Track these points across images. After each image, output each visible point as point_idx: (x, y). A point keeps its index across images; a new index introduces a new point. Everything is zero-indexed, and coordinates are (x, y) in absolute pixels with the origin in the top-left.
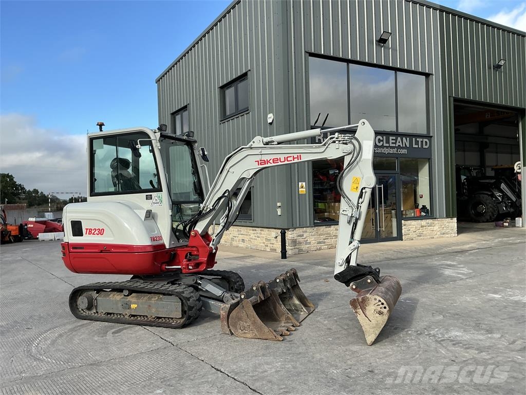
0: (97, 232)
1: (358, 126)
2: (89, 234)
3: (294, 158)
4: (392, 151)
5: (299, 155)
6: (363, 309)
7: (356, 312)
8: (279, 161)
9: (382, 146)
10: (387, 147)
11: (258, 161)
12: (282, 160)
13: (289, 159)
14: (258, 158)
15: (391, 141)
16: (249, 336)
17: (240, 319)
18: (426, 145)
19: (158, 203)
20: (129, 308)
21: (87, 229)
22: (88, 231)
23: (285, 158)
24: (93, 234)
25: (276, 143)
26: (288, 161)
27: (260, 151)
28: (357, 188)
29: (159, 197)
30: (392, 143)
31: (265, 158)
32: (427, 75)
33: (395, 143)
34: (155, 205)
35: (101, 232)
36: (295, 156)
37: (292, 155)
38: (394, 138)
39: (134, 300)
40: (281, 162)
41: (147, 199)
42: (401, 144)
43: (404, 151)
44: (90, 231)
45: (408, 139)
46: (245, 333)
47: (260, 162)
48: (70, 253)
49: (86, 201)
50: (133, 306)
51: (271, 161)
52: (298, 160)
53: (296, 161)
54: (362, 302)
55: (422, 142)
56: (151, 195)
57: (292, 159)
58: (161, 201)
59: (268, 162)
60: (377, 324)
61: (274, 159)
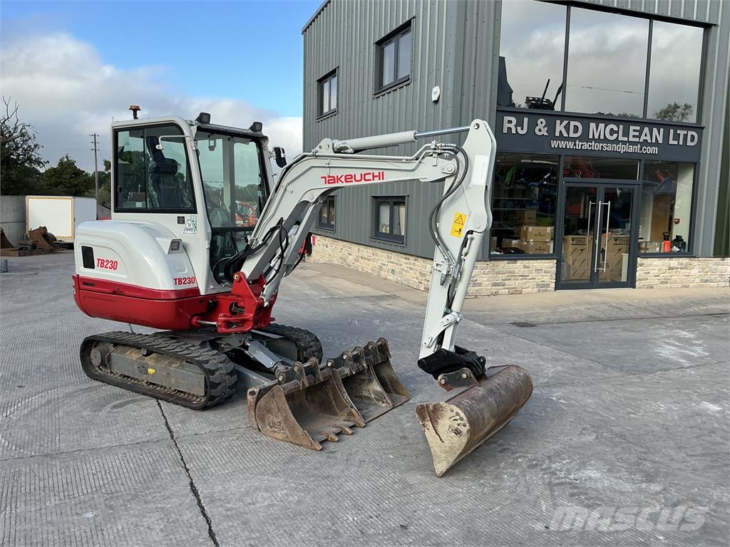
0: (109, 264)
1: (468, 130)
2: (101, 266)
3: (374, 177)
4: (631, 149)
5: (381, 171)
6: (434, 423)
7: (424, 425)
8: (353, 179)
9: (617, 141)
10: (624, 142)
11: (325, 178)
12: (358, 178)
13: (367, 177)
14: (325, 172)
15: (631, 133)
16: (279, 436)
17: (269, 411)
18: (692, 140)
19: (191, 229)
20: (146, 373)
21: (99, 260)
22: (100, 262)
23: (361, 175)
24: (106, 267)
25: (351, 150)
26: (365, 180)
27: (327, 161)
28: (460, 230)
29: (193, 221)
30: (634, 136)
31: (335, 173)
32: (707, 27)
33: (639, 137)
34: (188, 232)
35: (114, 266)
36: (376, 173)
37: (371, 171)
38: (638, 128)
39: (152, 363)
40: (356, 181)
41: (178, 222)
42: (648, 138)
43: (654, 150)
44: (102, 263)
45: (662, 130)
46: (274, 432)
47: (327, 179)
48: (80, 289)
49: (110, 219)
50: (151, 371)
51: (343, 179)
52: (379, 179)
53: (377, 180)
54: (433, 411)
55: (686, 136)
56: (184, 217)
57: (371, 177)
58: (196, 227)
59: (339, 179)
60: (451, 448)
61: (346, 176)
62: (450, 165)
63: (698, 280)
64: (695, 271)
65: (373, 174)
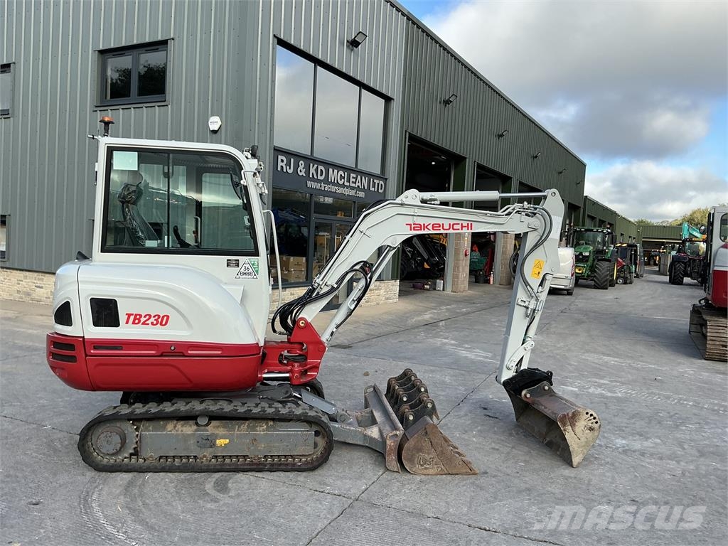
0: (152, 320)
2: (134, 323)
3: (462, 227)
4: (352, 193)
5: (470, 223)
6: (573, 425)
7: (564, 430)
8: (441, 228)
9: (343, 186)
10: (347, 187)
11: (410, 225)
12: (446, 226)
13: (455, 227)
14: (410, 220)
15: (352, 180)
16: (431, 471)
17: (420, 450)
18: (381, 188)
19: (250, 274)
20: (213, 445)
21: (129, 315)
22: (132, 317)
23: (450, 224)
24: (144, 323)
25: (439, 203)
26: (453, 229)
27: (415, 210)
28: (539, 273)
29: (253, 264)
30: (353, 182)
31: (422, 221)
32: (388, 100)
33: (355, 183)
34: (245, 276)
35: (162, 321)
36: (465, 224)
37: (460, 222)
38: (355, 176)
39: (221, 431)
40: (444, 230)
41: (228, 265)
42: (360, 184)
43: (362, 194)
44: (137, 319)
45: (367, 178)
46: (426, 468)
47: (413, 226)
48: (86, 355)
49: (91, 260)
50: (221, 442)
51: (430, 227)
52: (468, 229)
53: (465, 230)
54: (572, 417)
55: (378, 184)
56: (237, 260)
57: (459, 227)
58: (257, 271)
59: (426, 227)
61: (433, 225)
62: (536, 222)
63: (384, 298)
64: (382, 292)
65: (462, 224)
